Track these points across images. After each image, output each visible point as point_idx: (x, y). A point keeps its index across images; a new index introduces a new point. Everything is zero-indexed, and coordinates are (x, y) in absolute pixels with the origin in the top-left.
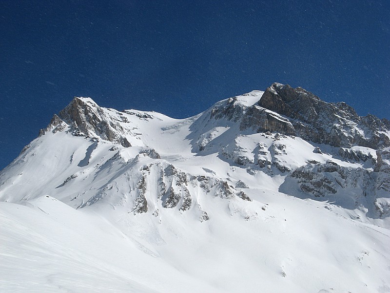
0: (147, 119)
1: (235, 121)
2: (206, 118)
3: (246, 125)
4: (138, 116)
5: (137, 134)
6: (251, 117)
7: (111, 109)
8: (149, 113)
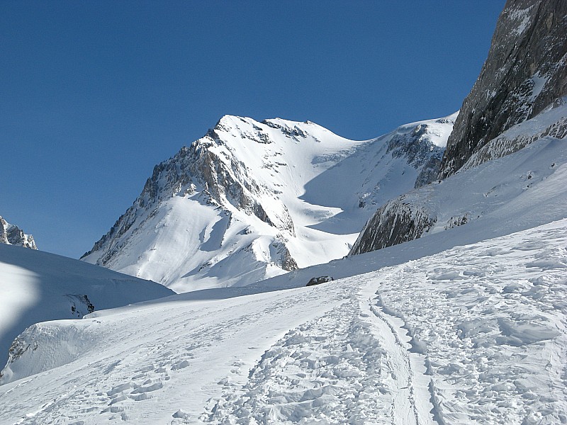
0: (297, 137)
1: (416, 167)
2: (381, 150)
3: (423, 181)
4: (285, 131)
5: (279, 164)
6: (432, 170)
7: (246, 119)
8: (302, 126)
